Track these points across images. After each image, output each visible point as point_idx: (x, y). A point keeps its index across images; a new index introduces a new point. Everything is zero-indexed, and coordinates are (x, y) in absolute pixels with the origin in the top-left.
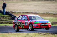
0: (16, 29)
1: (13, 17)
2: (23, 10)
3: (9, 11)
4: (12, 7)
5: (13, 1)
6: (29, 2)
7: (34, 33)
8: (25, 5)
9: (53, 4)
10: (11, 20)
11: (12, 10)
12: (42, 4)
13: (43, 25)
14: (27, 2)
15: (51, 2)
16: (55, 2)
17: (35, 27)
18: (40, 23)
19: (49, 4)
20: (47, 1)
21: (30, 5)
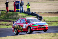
0: (15, 32)
3: (35, 12)
11: (38, 11)
13: (40, 27)
17: (33, 29)
18: (38, 25)
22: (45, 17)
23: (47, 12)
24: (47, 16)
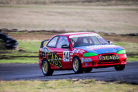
1: (8, 41)
2: (34, 26)
4: (7, 18)
5: (8, 3)
6: (46, 6)
7: (59, 81)
8: (36, 12)
9: (103, 9)
10: (4, 49)
11: (6, 26)
12: (78, 11)
14: (42, 6)
15: (98, 5)
16: (109, 5)
19: (94, 9)
20: (90, 2)
21: (49, 12)
22: (23, 41)
23: (29, 30)
24: (29, 40)
